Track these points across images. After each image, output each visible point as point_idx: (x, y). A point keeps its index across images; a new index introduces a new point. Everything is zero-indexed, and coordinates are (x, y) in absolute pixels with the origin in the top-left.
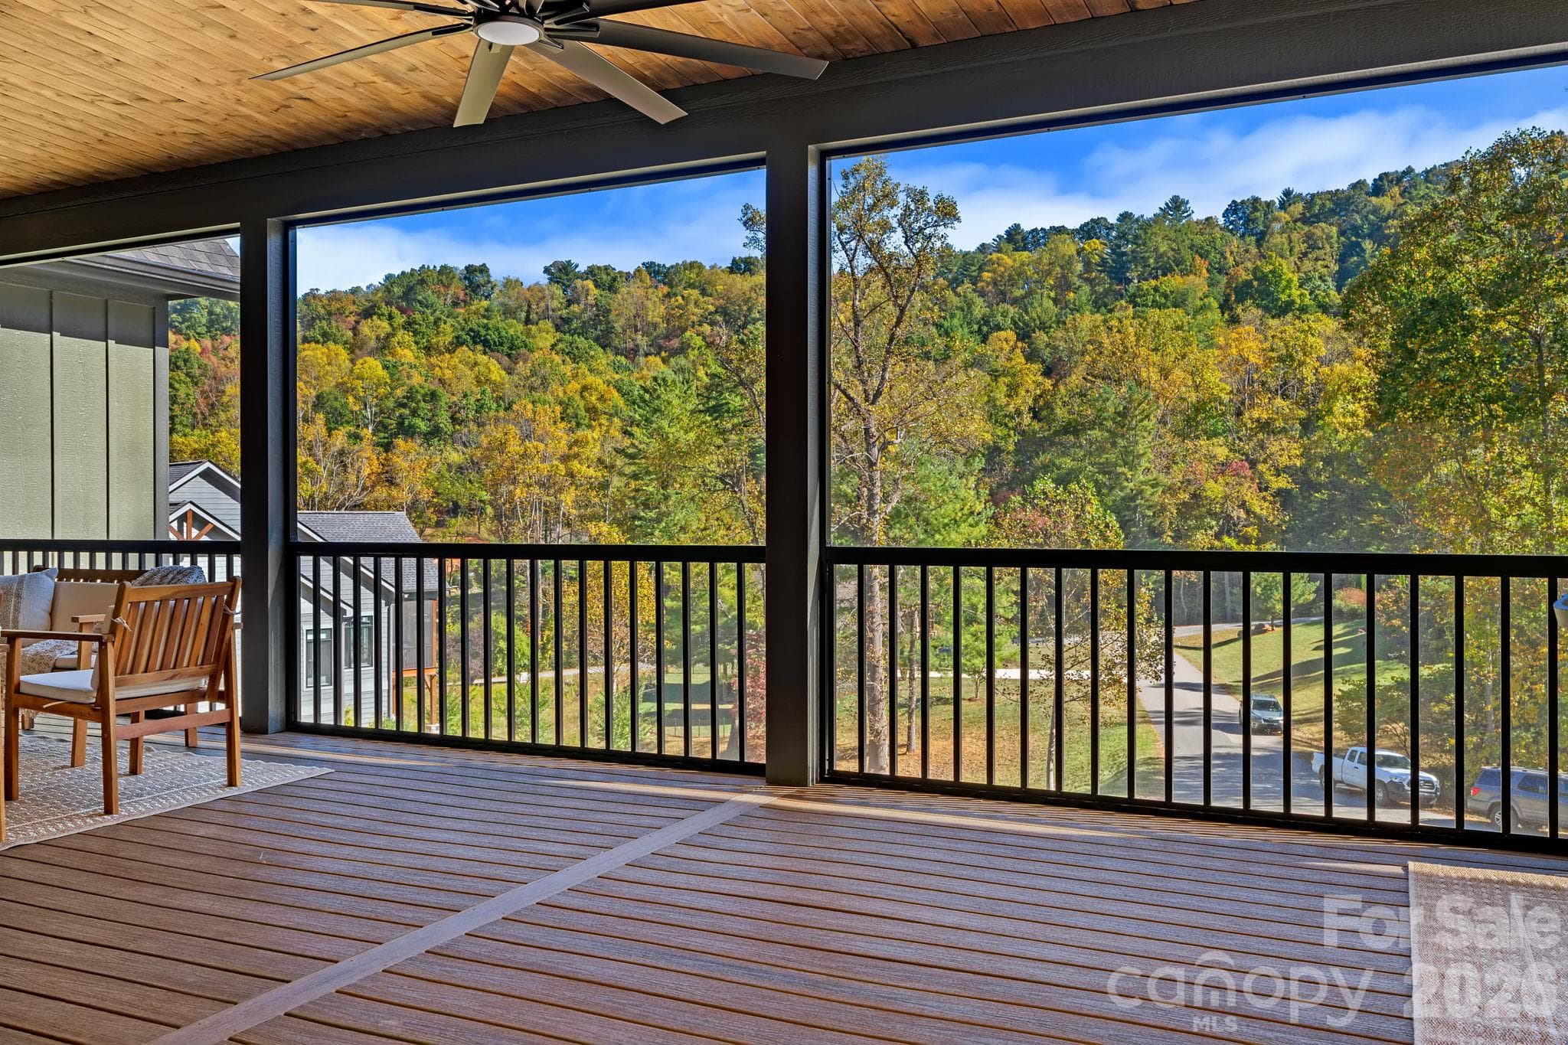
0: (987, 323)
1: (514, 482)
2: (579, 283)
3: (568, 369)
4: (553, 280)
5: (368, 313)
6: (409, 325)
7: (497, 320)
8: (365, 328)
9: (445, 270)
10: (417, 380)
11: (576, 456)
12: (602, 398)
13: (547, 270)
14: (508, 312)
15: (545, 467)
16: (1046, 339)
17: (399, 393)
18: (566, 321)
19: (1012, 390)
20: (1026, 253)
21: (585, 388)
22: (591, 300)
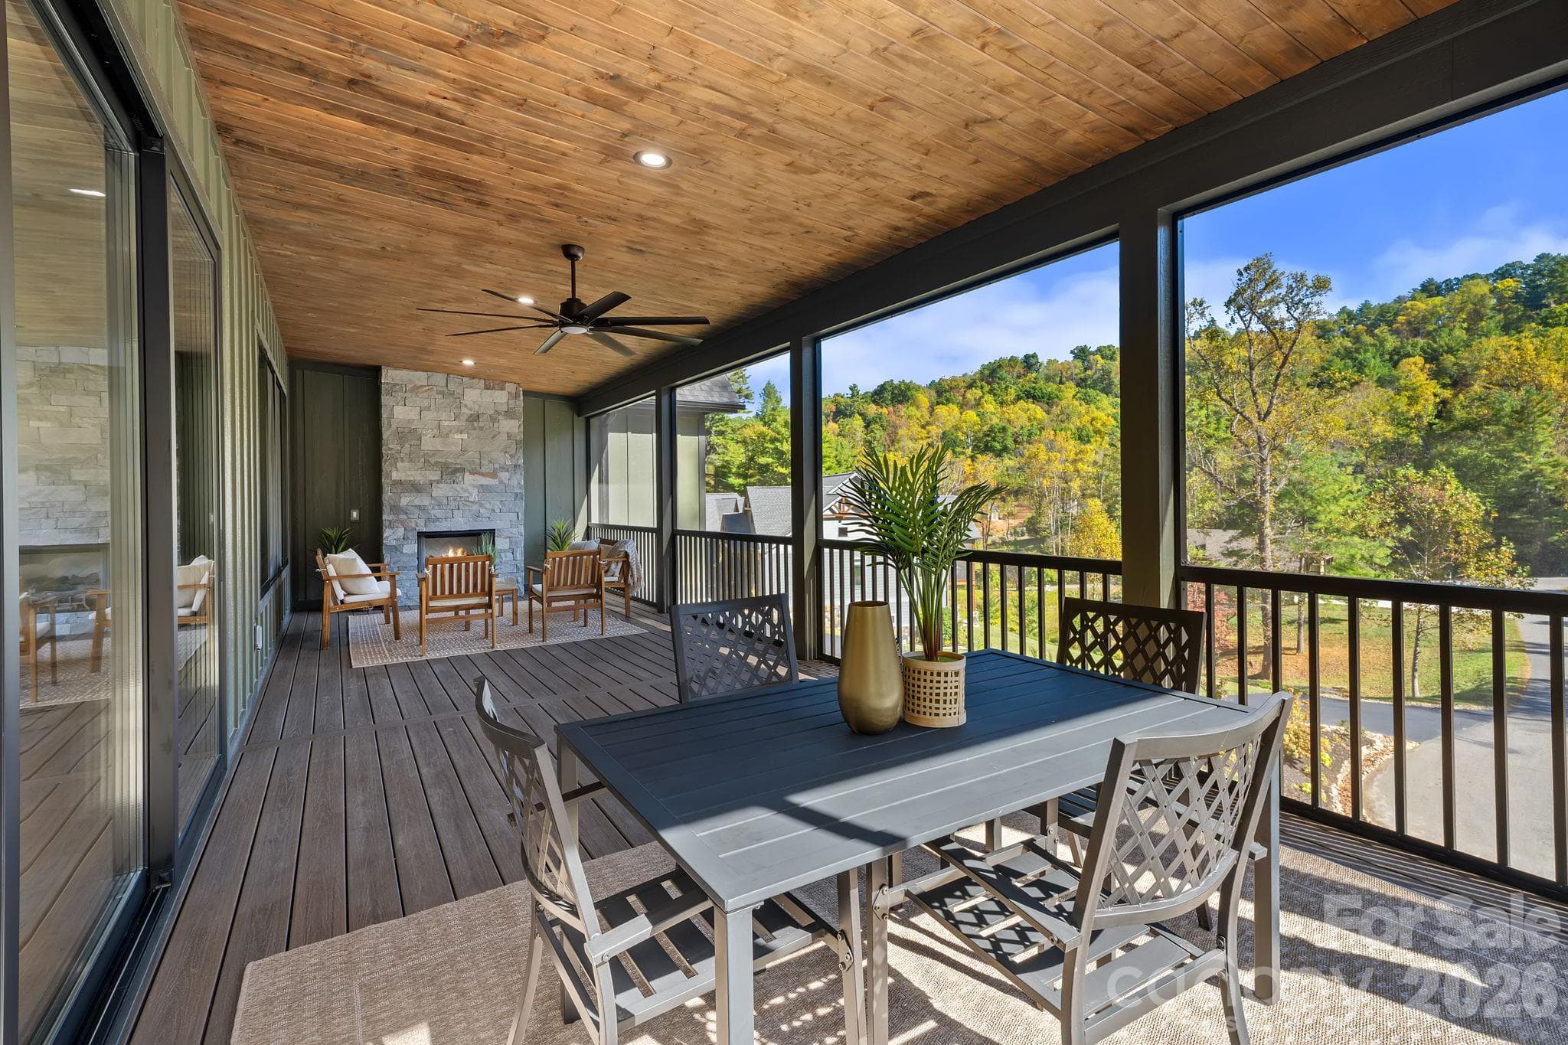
0: (1398, 353)
1: (1044, 477)
2: (1091, 357)
3: (1083, 409)
4: (1076, 357)
5: (970, 386)
6: (991, 391)
7: (1041, 384)
8: (969, 395)
9: (1013, 359)
10: (995, 420)
11: (1081, 460)
12: (1104, 425)
13: (1072, 352)
14: (1048, 379)
15: (1061, 467)
16: (1453, 359)
17: (985, 428)
18: (1084, 380)
19: (1413, 400)
20: (1440, 298)
21: (1093, 419)
22: (1099, 366)
